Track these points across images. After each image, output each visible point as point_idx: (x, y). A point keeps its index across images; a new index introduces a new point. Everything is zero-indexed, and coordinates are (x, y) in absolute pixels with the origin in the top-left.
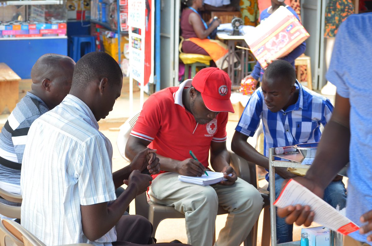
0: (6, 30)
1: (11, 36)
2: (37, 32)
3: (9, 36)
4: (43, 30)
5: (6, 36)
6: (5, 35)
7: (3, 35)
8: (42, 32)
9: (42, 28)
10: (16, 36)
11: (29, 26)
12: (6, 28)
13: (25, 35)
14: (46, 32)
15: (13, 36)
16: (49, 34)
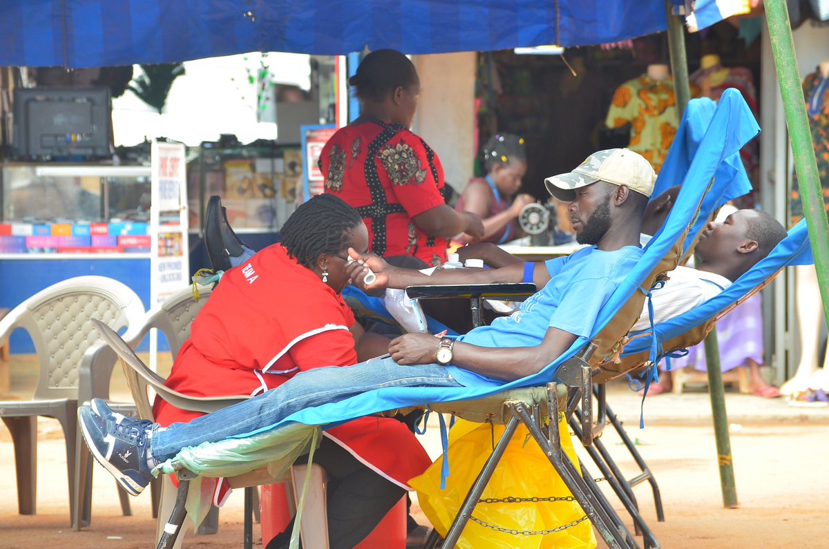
0: (36, 235)
1: (47, 249)
2: (112, 241)
3: (42, 250)
4: (125, 237)
5: (36, 249)
6: (32, 248)
7: (28, 246)
8: (123, 242)
9: (124, 232)
10: (59, 250)
11: (92, 226)
12: (35, 231)
13: (83, 250)
14: (133, 241)
15: (52, 249)
16: (140, 247)
